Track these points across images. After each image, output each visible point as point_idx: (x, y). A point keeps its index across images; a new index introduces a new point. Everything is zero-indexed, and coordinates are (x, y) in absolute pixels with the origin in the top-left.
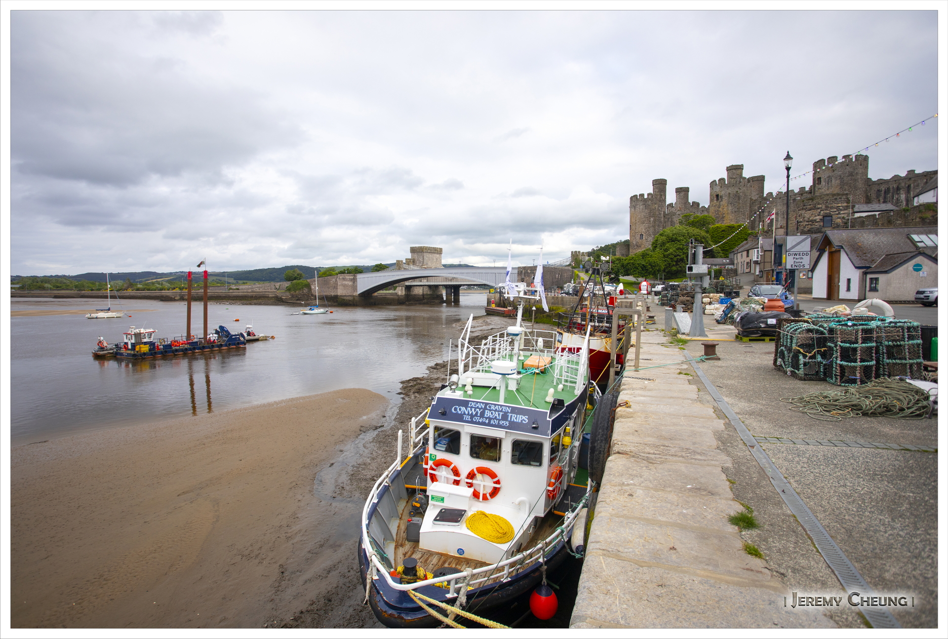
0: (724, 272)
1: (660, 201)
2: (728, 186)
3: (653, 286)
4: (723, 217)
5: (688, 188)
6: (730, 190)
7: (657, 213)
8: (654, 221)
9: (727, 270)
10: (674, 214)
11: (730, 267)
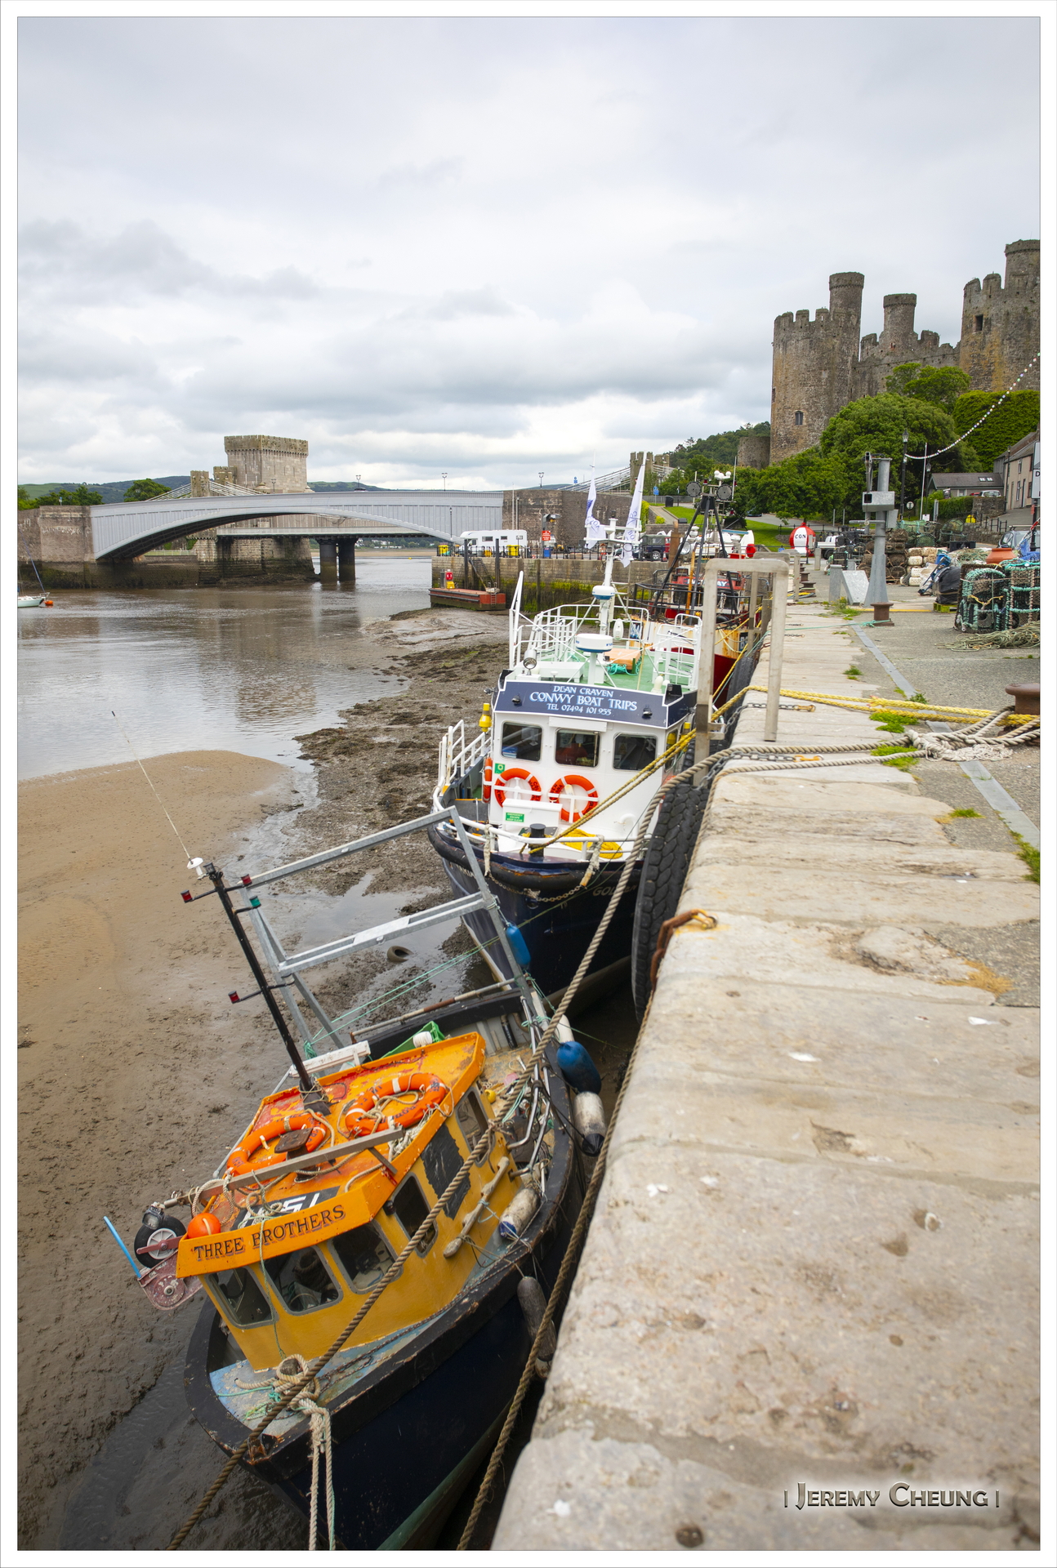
0: (978, 506)
1: (846, 329)
2: (1004, 295)
3: (821, 537)
4: (990, 373)
5: (914, 297)
6: (1009, 305)
7: (838, 360)
8: (831, 380)
9: (984, 501)
10: (877, 363)
11: (991, 493)
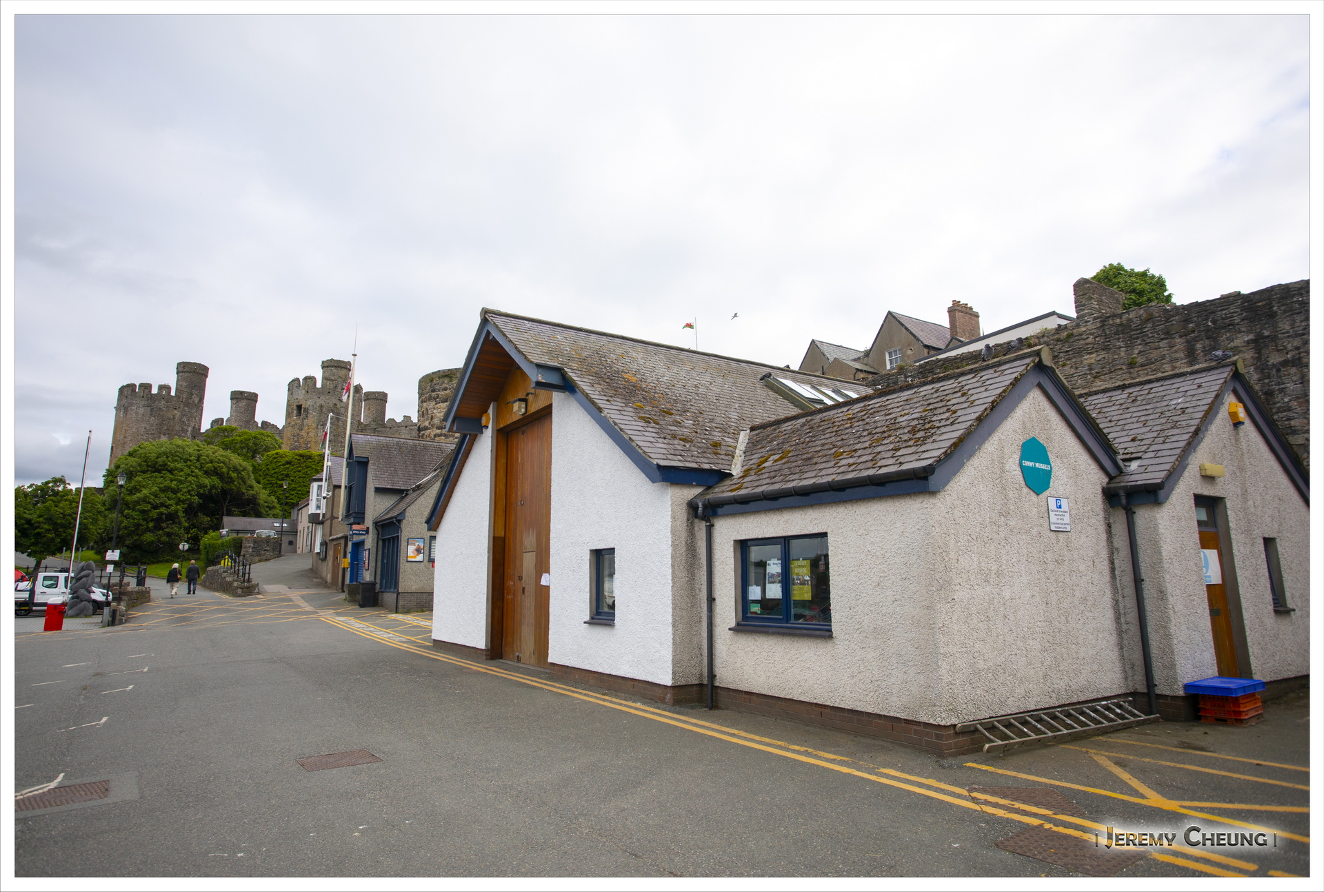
1: (187, 404)
2: (319, 392)
4: (308, 449)
5: (256, 395)
6: (323, 400)
